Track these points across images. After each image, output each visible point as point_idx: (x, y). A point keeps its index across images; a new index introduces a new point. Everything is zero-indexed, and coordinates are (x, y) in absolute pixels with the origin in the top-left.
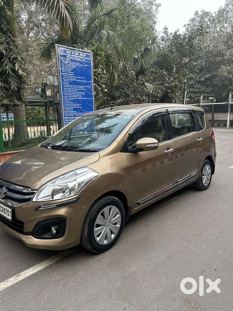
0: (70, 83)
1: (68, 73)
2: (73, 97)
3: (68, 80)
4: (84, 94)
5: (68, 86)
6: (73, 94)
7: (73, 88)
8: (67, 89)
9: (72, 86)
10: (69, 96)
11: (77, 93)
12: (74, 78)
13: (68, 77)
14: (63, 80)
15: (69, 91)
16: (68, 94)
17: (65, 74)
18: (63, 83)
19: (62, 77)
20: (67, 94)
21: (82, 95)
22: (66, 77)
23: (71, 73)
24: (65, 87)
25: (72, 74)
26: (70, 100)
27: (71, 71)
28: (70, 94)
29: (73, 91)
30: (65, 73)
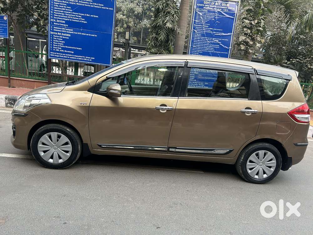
0: (203, 35)
1: (202, 25)
2: (202, 50)
3: (200, 32)
4: (217, 47)
5: (199, 38)
6: (203, 47)
7: (204, 40)
8: (198, 41)
9: (204, 38)
10: (198, 48)
11: (208, 46)
12: (209, 29)
13: (201, 29)
14: (195, 31)
15: (199, 43)
16: (198, 46)
17: (197, 25)
18: (194, 34)
19: (194, 28)
20: (196, 46)
21: (215, 49)
22: (199, 28)
23: (205, 25)
24: (195, 39)
25: (207, 25)
26: (198, 53)
27: (206, 23)
28: (199, 46)
29: (203, 43)
30: (199, 24)
